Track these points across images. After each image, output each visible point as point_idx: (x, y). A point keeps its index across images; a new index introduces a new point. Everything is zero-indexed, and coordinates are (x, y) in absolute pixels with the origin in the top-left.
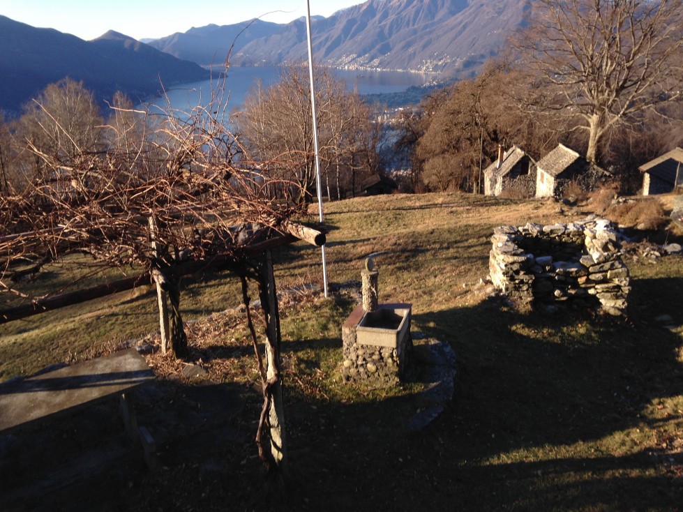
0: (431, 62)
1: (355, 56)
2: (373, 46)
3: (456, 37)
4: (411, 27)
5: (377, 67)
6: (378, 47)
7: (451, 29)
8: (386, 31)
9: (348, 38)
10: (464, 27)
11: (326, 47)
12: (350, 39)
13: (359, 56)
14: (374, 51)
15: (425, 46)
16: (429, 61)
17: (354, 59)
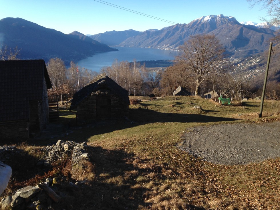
1: (169, 45)
2: (177, 42)
4: (193, 35)
5: (178, 50)
8: (183, 36)
9: (167, 38)
11: (158, 41)
13: (171, 45)
17: (169, 46)
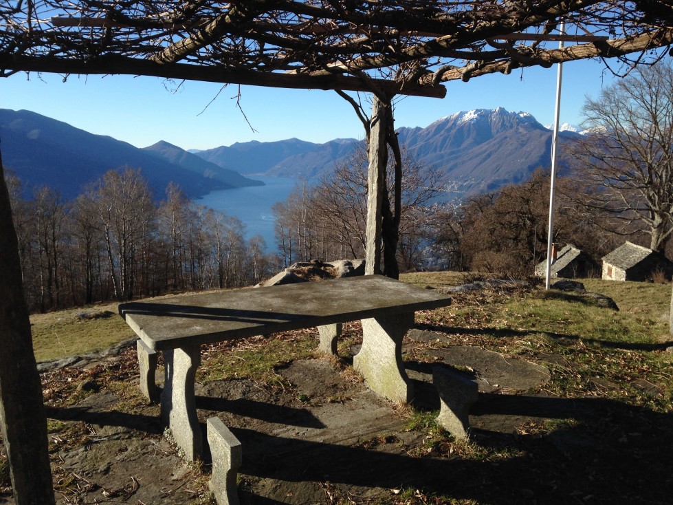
0: (456, 183)
3: (481, 163)
4: (438, 153)
7: (476, 156)
8: (415, 155)
10: (489, 155)
15: (451, 169)
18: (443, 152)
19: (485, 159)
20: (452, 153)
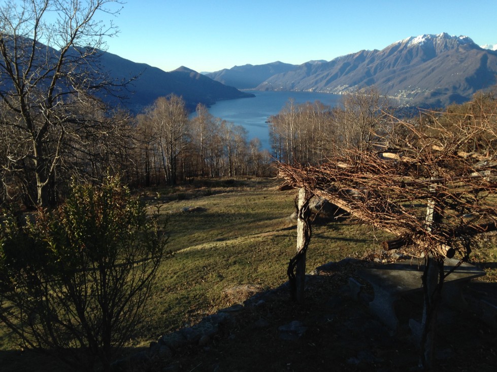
0: (405, 92)
1: (347, 86)
2: (361, 80)
3: (425, 77)
4: (391, 68)
5: (364, 93)
6: (365, 81)
7: (423, 71)
8: (372, 70)
9: (343, 74)
10: (433, 70)
11: (327, 80)
12: (345, 75)
13: (350, 86)
14: (361, 83)
15: (401, 82)
16: (404, 91)
17: (346, 88)
18: (395, 68)
19: (429, 73)
20: (403, 69)
